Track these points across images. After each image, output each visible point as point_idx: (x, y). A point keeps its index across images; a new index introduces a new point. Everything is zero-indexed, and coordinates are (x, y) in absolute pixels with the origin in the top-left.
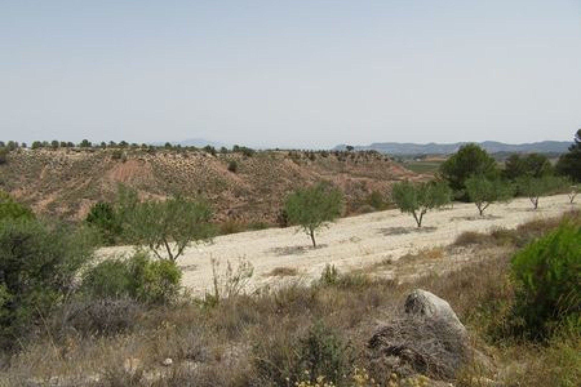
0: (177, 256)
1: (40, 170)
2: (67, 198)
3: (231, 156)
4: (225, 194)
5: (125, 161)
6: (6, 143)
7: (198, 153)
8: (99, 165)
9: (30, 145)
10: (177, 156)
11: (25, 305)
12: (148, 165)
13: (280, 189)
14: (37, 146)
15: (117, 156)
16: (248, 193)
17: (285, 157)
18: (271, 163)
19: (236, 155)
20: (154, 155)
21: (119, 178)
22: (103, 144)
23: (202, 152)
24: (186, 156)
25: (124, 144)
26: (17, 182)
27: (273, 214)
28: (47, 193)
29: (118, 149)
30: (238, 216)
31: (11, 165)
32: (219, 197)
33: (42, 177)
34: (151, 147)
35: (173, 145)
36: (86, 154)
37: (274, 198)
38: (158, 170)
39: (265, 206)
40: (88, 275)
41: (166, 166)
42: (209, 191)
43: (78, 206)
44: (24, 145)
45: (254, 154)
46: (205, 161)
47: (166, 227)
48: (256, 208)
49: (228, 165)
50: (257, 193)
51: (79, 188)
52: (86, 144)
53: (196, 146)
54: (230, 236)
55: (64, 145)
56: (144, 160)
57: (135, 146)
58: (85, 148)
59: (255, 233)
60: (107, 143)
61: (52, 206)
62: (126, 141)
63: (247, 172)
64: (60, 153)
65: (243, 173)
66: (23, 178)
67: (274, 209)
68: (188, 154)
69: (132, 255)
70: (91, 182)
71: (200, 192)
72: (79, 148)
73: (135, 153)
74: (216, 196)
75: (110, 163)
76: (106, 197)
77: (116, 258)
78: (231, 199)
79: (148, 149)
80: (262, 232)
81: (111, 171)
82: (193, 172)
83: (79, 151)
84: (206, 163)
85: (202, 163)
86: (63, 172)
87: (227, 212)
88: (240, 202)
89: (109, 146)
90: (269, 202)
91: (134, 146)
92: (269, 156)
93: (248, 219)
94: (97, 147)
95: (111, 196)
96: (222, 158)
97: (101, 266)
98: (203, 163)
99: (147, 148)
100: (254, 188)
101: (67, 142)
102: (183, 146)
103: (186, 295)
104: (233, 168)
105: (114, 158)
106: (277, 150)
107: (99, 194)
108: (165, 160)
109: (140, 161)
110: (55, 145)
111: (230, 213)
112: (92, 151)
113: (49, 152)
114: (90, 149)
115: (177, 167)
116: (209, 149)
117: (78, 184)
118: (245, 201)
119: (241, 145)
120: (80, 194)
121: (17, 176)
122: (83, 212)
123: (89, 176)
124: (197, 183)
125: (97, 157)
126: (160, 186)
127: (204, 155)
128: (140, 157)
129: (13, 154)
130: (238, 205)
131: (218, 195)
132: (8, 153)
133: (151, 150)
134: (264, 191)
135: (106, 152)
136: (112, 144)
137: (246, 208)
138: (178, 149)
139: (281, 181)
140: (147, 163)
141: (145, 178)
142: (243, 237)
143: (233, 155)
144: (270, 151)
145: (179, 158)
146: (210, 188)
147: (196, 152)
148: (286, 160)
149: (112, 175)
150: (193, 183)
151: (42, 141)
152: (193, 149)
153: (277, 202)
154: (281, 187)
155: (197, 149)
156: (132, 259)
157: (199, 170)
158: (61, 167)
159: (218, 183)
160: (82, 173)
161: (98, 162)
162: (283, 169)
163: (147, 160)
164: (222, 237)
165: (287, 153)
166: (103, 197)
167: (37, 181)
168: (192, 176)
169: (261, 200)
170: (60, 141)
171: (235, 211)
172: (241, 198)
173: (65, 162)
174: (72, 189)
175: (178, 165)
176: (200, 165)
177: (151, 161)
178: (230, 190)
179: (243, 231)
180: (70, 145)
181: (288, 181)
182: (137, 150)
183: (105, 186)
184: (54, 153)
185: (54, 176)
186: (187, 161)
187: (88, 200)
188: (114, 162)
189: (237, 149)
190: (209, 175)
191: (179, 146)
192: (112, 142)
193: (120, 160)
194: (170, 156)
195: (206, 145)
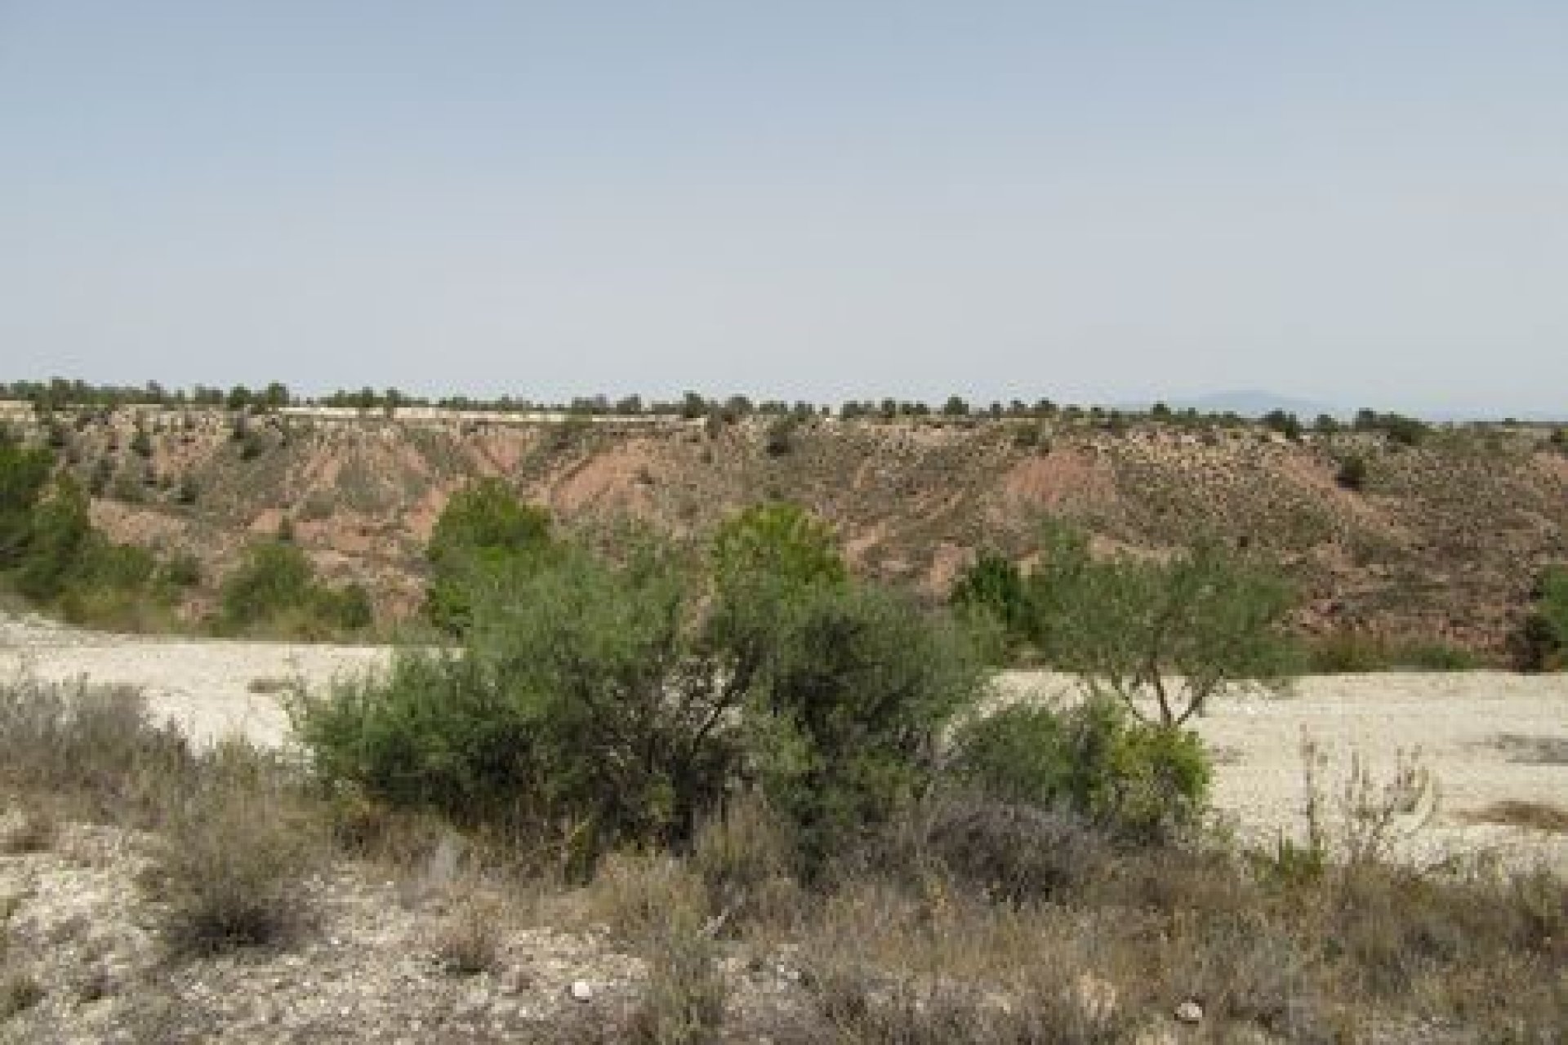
0: (1186, 716)
1: (852, 469)
2: (907, 538)
3: (1348, 442)
4: (1320, 553)
5: (1045, 451)
6: (791, 405)
7: (1247, 434)
8: (983, 460)
9: (836, 410)
10: (1185, 439)
11: (844, 784)
12: (1104, 464)
13: (1514, 547)
14: (852, 411)
15: (1027, 439)
16: (1399, 555)
17: (1539, 446)
18: (1485, 465)
19: (1363, 438)
20: (1120, 436)
21: (1028, 494)
22: (996, 407)
23: (1258, 430)
24: (1210, 441)
25: (1045, 408)
26: (807, 496)
27: (1483, 626)
28: (864, 523)
29: (1031, 421)
30: (1360, 621)
31: (799, 456)
32: (1303, 562)
33: (857, 484)
34: (1115, 415)
35: (1174, 410)
36: (954, 434)
37: (1489, 574)
38: (1128, 476)
39: (1454, 598)
40: (973, 737)
41: (1152, 466)
42: (1273, 542)
43: (929, 560)
44: (826, 411)
45: (1427, 439)
46: (1263, 455)
47: (1158, 634)
48: (1425, 603)
49: (1338, 468)
50: (1429, 557)
51: (933, 516)
52: (956, 407)
53: (1240, 413)
54: (1340, 680)
55: (907, 410)
56: (1095, 448)
57: (1074, 412)
58: (953, 418)
59: (1425, 680)
60: (1006, 405)
61: (874, 555)
62: (1053, 400)
63: (1398, 492)
64: (898, 428)
65: (1384, 494)
66: (818, 486)
67: (1485, 609)
68: (1219, 436)
69: (1080, 700)
70: (962, 503)
71: (1244, 543)
72: (939, 419)
73: (1072, 430)
74: (1292, 558)
75: (1010, 455)
76: (996, 540)
77: (1041, 702)
78: (1339, 568)
79: (1106, 420)
80: (1452, 678)
81: (1012, 474)
82: (1228, 486)
83: (939, 426)
84: (1265, 462)
85: (1256, 461)
86: (901, 475)
87: (1326, 605)
88: (1370, 579)
89: (1009, 414)
90: (1472, 589)
91: (1072, 413)
92: (1479, 444)
93: (1394, 631)
94: (982, 415)
95: (1006, 538)
96: (1315, 449)
97: (1003, 719)
98: (1260, 462)
99: (1103, 416)
100: (1419, 541)
101: (914, 401)
102: (1203, 411)
103: (1222, 833)
104: (1351, 477)
105: (1019, 443)
106: (1509, 422)
107: (980, 535)
108: (1149, 449)
109: (1085, 451)
110: (889, 411)
111: (1334, 609)
112: (970, 426)
113: (874, 428)
114: (963, 418)
115: (1182, 471)
116: (1280, 422)
117: (935, 505)
118: (1387, 577)
119: (1381, 409)
120: (936, 530)
121: (808, 481)
122: (941, 577)
123: (959, 485)
124: (1239, 517)
125: (982, 440)
126: (1132, 519)
127: (1264, 439)
128: (1084, 441)
129: (802, 431)
130: (1362, 588)
131: (1299, 556)
132: (793, 427)
133: (1114, 423)
134: (1453, 552)
135: (1001, 429)
136: (1018, 408)
137: (1388, 600)
138: (1188, 420)
139: (1517, 525)
140: (1103, 456)
141: (1094, 496)
142: (1386, 686)
143: (1354, 441)
144: (1481, 425)
145: (1190, 444)
146: (1277, 531)
147: (1240, 430)
148: (1542, 457)
149: (1012, 487)
150: (1225, 514)
151: (861, 402)
152: (1230, 420)
153: (1498, 590)
154: (1517, 541)
155: (1242, 422)
156: (1079, 711)
157: (1244, 481)
158: (898, 464)
159: (1300, 519)
160: (945, 478)
161: (981, 453)
162: (1529, 484)
163: (1100, 448)
164: (1317, 680)
165: (1547, 434)
166: (988, 542)
167: (846, 493)
168: (1223, 495)
169: (1442, 578)
170: (899, 399)
171: (1351, 605)
172: (1377, 568)
173: (907, 451)
174: (919, 517)
175: (1185, 464)
176: (1251, 467)
177: (1113, 453)
178: (1340, 542)
179: (1384, 669)
180: (922, 409)
181: (1545, 525)
182: (1079, 422)
183: (994, 513)
184: (886, 428)
185: (882, 486)
186: (1212, 453)
187: (952, 546)
188: (1019, 453)
189: (1367, 420)
190: (1274, 496)
191: (1192, 412)
192: (1016, 403)
193: (1033, 450)
194: (1164, 438)
195: (1271, 409)
